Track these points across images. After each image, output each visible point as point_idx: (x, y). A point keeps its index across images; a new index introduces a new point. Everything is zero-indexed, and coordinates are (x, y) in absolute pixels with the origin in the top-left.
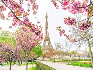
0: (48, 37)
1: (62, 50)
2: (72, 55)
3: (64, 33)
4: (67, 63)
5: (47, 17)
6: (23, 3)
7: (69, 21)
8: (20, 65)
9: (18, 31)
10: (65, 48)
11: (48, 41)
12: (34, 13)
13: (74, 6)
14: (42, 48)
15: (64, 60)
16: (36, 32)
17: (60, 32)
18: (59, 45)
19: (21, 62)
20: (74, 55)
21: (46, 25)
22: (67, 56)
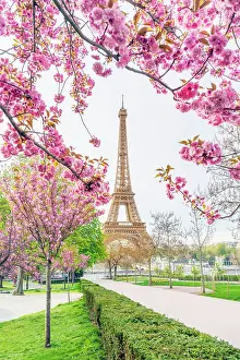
0: (129, 189)
1: (180, 238)
2: (219, 260)
3: (182, 190)
4: (200, 289)
5: (123, 115)
6: (39, 76)
7: (198, 152)
8: (22, 293)
9: (16, 170)
10: (189, 234)
11: (127, 204)
12: (80, 107)
13: (213, 105)
14: (103, 232)
15: (188, 278)
16: (86, 179)
17: (169, 186)
18: (170, 220)
19: (25, 283)
20: (224, 257)
21: (123, 145)
22: (198, 263)
